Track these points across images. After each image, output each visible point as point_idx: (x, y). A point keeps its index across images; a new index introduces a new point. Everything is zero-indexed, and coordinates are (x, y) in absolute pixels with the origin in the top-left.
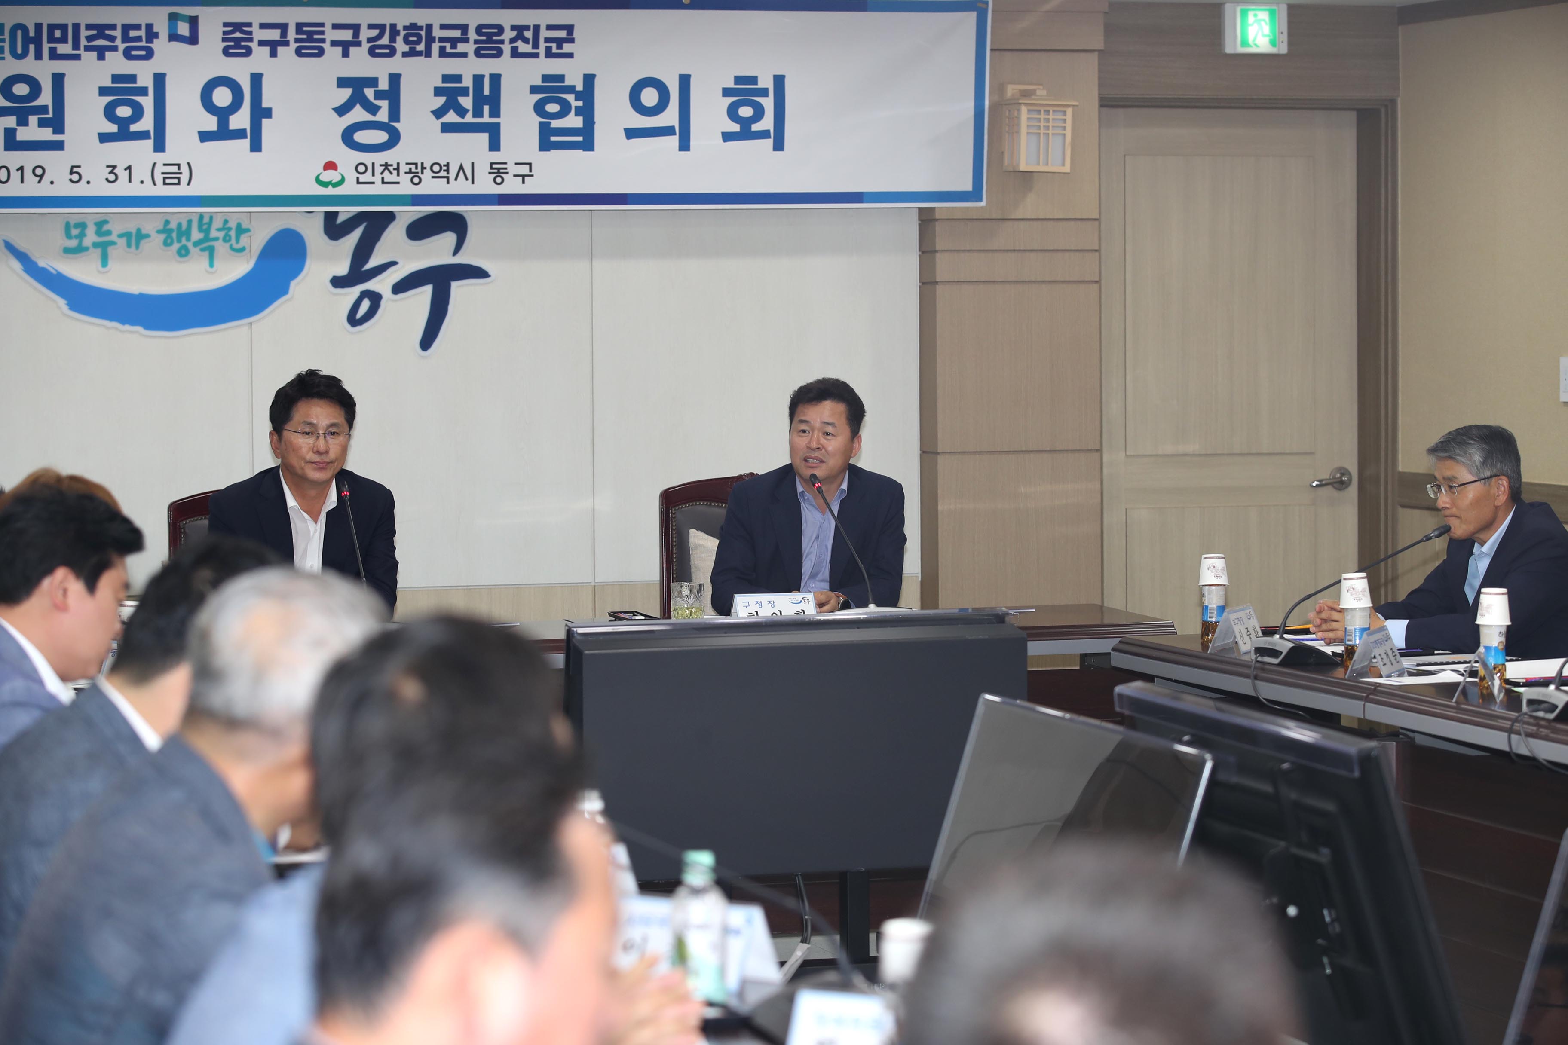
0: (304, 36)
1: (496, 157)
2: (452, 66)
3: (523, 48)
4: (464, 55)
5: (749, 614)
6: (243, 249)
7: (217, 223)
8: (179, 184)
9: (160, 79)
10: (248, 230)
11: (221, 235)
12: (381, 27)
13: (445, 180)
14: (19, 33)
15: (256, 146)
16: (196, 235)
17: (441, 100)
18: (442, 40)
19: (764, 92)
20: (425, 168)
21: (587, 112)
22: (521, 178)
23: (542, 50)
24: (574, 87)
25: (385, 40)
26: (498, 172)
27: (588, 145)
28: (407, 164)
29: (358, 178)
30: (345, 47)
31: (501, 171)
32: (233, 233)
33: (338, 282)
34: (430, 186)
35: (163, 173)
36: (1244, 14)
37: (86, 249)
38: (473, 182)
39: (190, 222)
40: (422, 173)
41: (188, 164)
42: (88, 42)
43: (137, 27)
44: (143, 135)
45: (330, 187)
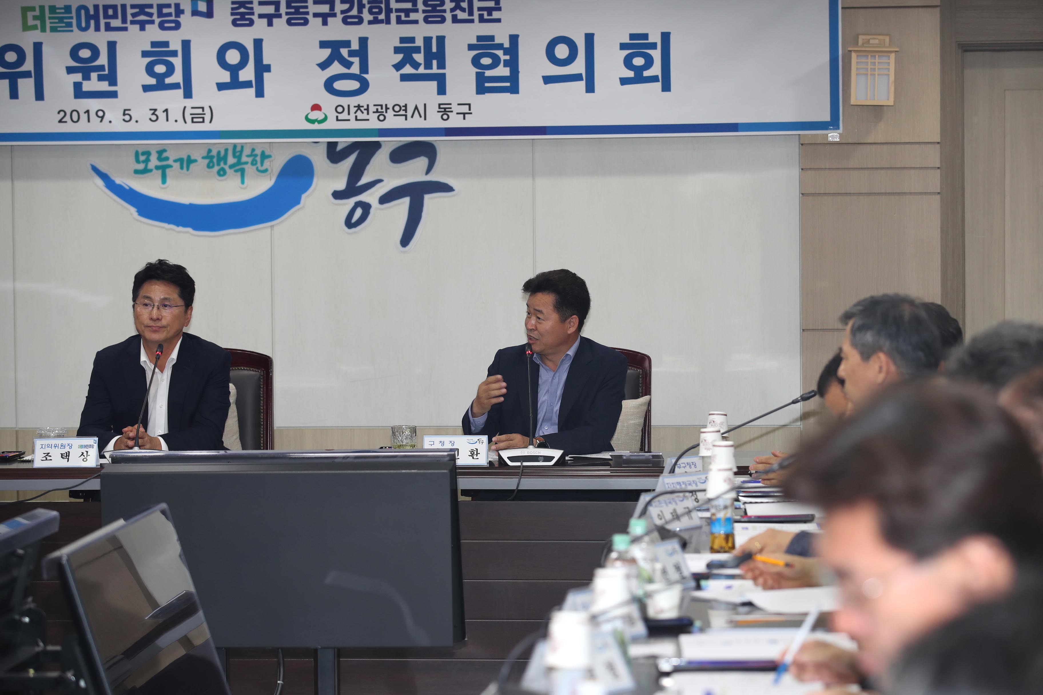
0: (293, 10)
1: (443, 99)
2: (407, 31)
3: (462, 15)
4: (416, 22)
6: (266, 171)
7: (247, 151)
8: (203, 122)
9: (186, 45)
10: (269, 156)
11: (249, 160)
13: (404, 117)
14: (83, 12)
15: (260, 93)
16: (231, 160)
17: (400, 57)
18: (398, 10)
19: (653, 46)
20: (389, 108)
21: (513, 64)
22: (462, 116)
23: (476, 17)
24: (502, 44)
25: (354, 12)
26: (445, 110)
27: (514, 89)
28: (375, 105)
29: (337, 117)
30: (325, 18)
31: (447, 110)
32: (258, 159)
33: (337, 195)
34: (393, 122)
35: (191, 114)
37: (151, 171)
38: (425, 119)
39: (226, 150)
40: (386, 112)
41: (210, 107)
42: (133, 17)
43: (169, 6)
44: (175, 86)
45: (316, 123)
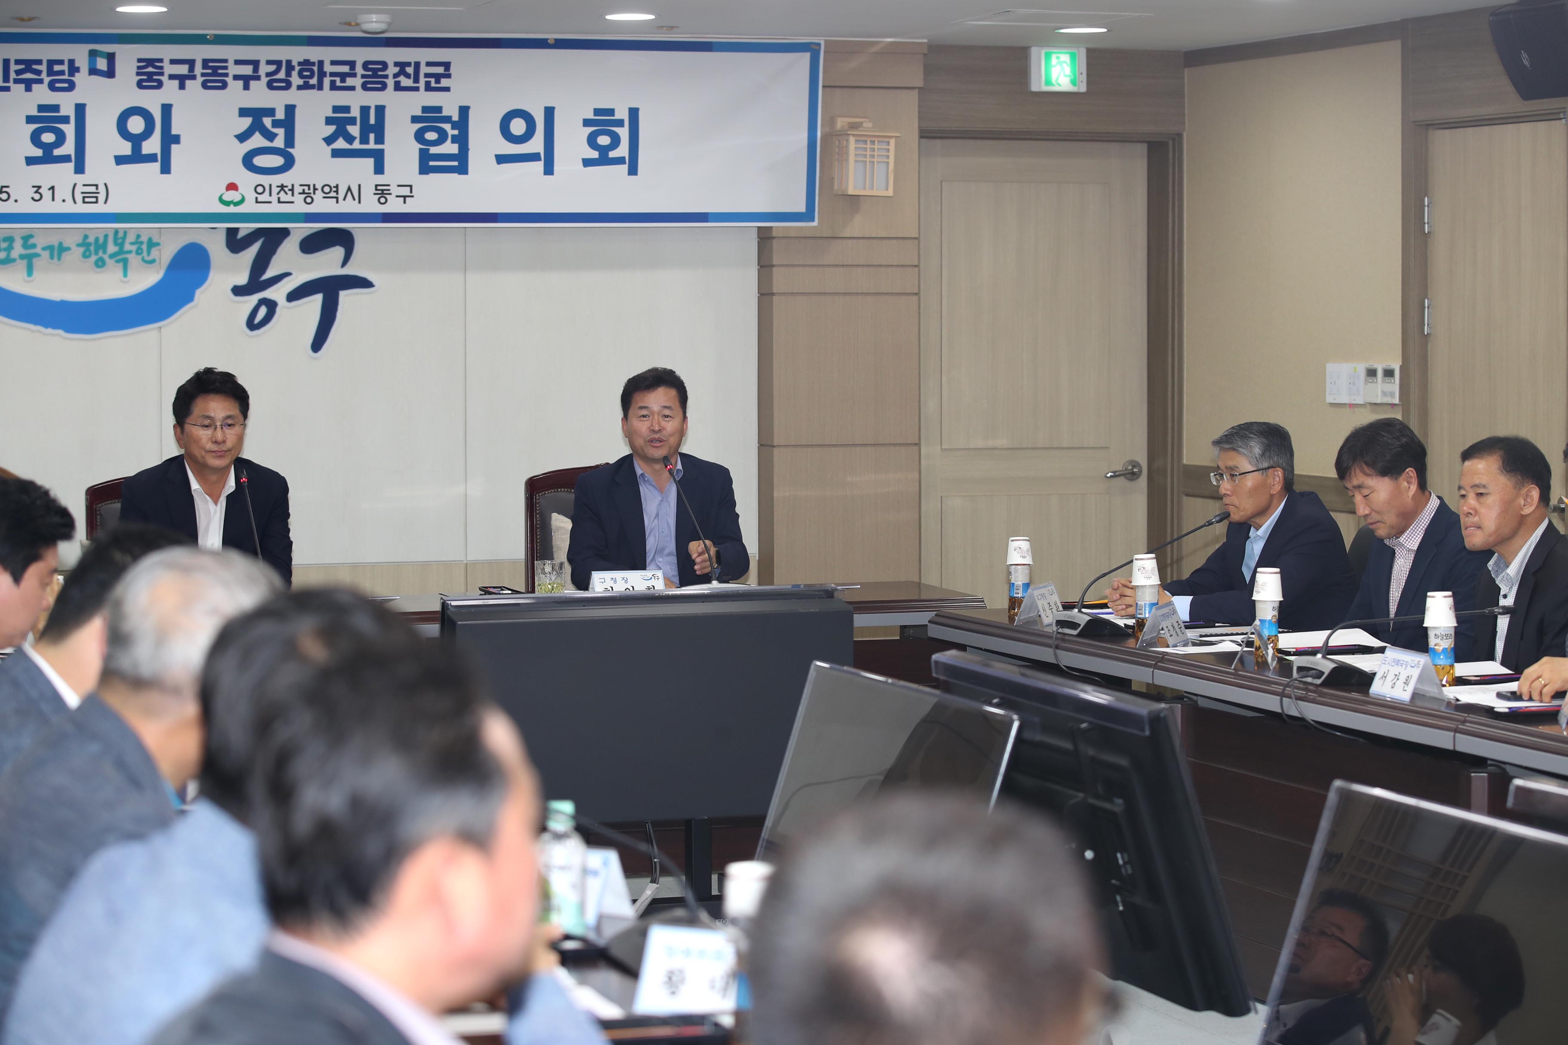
0: (210, 71)
1: (380, 179)
2: (341, 98)
3: (405, 82)
4: (353, 88)
5: (605, 589)
6: (153, 261)
7: (131, 238)
8: (96, 202)
9: (80, 109)
10: (158, 244)
11: (134, 248)
12: (278, 63)
13: (335, 200)
15: (166, 169)
16: (112, 248)
17: (332, 129)
18: (332, 74)
19: (620, 123)
20: (317, 189)
21: (462, 140)
22: (402, 199)
23: (422, 84)
24: (450, 117)
25: (282, 75)
26: (382, 193)
27: (462, 169)
28: (301, 185)
29: (257, 198)
30: (246, 81)
31: (385, 192)
32: (144, 247)
33: (238, 291)
34: (321, 205)
35: (82, 193)
36: (1048, 56)
37: (14, 260)
38: (360, 202)
39: (106, 236)
40: (314, 193)
41: (106, 185)
42: (17, 75)
43: (61, 62)
44: (65, 159)
45: (232, 205)
